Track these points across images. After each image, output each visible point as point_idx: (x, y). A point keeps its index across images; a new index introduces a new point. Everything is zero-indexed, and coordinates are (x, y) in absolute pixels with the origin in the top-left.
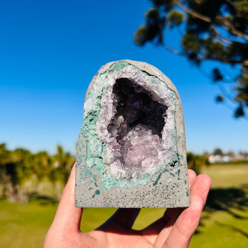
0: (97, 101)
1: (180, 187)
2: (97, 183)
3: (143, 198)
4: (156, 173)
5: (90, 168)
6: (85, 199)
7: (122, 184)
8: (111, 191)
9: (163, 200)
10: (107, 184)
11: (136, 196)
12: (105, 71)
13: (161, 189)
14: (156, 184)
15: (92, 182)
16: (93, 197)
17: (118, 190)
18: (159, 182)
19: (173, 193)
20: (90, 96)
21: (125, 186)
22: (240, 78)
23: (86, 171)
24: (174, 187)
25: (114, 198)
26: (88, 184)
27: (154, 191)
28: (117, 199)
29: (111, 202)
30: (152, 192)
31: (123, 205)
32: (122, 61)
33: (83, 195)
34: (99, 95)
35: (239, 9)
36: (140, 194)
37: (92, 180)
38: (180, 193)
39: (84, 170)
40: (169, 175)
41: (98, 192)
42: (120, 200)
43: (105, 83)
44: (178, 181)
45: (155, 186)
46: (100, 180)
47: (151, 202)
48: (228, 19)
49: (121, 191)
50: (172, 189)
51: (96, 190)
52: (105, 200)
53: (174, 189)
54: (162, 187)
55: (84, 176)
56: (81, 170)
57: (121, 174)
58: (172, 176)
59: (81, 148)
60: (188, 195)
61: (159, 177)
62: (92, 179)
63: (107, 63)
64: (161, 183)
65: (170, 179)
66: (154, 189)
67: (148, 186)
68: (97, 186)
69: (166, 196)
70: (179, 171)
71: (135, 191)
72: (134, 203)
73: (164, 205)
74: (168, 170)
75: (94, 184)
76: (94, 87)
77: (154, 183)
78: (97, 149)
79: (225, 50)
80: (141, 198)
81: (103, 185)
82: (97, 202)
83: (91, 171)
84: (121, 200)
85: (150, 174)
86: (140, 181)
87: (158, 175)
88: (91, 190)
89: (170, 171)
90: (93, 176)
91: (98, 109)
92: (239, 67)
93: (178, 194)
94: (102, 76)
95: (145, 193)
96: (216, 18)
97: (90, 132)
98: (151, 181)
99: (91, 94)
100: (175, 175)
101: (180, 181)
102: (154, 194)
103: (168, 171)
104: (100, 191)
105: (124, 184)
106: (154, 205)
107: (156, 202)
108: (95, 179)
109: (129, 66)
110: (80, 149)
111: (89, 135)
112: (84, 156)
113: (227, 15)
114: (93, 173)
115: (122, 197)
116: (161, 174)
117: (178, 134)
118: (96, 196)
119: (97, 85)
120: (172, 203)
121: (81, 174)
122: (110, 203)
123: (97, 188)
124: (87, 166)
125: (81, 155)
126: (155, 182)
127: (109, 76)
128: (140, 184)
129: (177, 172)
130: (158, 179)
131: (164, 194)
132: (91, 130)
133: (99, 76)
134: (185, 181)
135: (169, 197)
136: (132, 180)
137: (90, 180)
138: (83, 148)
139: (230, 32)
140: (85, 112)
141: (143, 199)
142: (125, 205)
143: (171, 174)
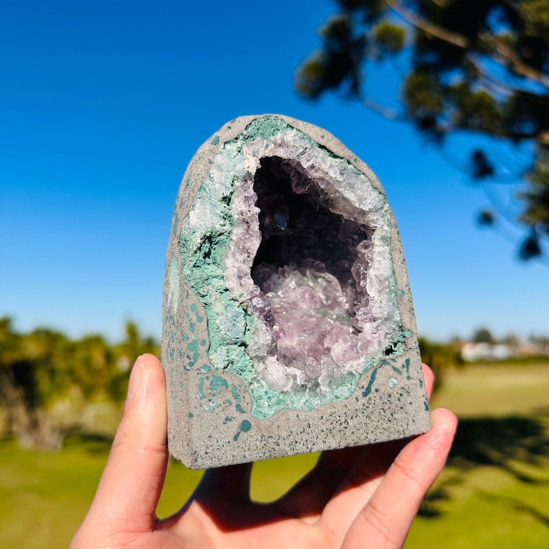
0: (223, 209)
1: (411, 393)
2: (243, 405)
3: (346, 425)
4: (366, 371)
5: (221, 371)
6: (216, 448)
7: (299, 400)
8: (276, 420)
9: (385, 426)
10: (267, 405)
11: (332, 424)
12: (235, 137)
13: (378, 402)
14: (368, 394)
15: (231, 404)
16: (236, 438)
17: (292, 415)
18: (373, 389)
19: (401, 408)
20: (205, 194)
21: (305, 403)
22: (531, 171)
23: (211, 379)
24: (401, 395)
25: (284, 434)
26: (221, 408)
27: (365, 407)
28: (291, 437)
29: (278, 445)
30: (363, 410)
31: (305, 448)
32: (272, 118)
33: (210, 437)
34: (227, 193)
35: (530, 18)
36: (339, 418)
37: (229, 399)
38: (413, 405)
39: (207, 378)
40: (392, 372)
41: (246, 426)
42: (298, 438)
43: (238, 166)
44: (408, 382)
45: (368, 397)
46: (247, 397)
47: (361, 431)
48: (506, 41)
49: (298, 416)
50: (399, 400)
51: (242, 420)
52: (265, 443)
53: (402, 398)
54: (381, 398)
55: (209, 391)
56: (200, 376)
57: (295, 377)
58: (395, 374)
59: (194, 324)
60: (427, 409)
61: (373, 378)
62: (229, 396)
63: (237, 117)
64: (377, 390)
65: (394, 380)
66: (366, 404)
67: (354, 398)
68: (243, 412)
69: (389, 415)
70: (408, 361)
71: (329, 412)
72: (327, 439)
73: (387, 434)
74: (388, 360)
75: (234, 409)
76: (211, 172)
77: (364, 390)
78: (234, 325)
79: (500, 110)
80: (342, 426)
81: (255, 406)
82: (246, 449)
83: (224, 377)
84: (300, 437)
85: (354, 372)
86: (337, 391)
87: (369, 374)
88: (229, 423)
89: (392, 363)
90: (230, 389)
91: (228, 228)
92: (530, 147)
93: (409, 408)
94: (228, 146)
95: (349, 413)
96: (479, 38)
97: (213, 283)
98: (358, 388)
99: (207, 190)
100: (401, 369)
101: (412, 381)
102: (366, 414)
103: (389, 364)
104: (252, 423)
105: (302, 401)
106: (369, 437)
107: (371, 429)
108: (236, 397)
109: (290, 131)
110: (192, 325)
111: (210, 292)
112: (203, 343)
113: (503, 31)
114: (230, 383)
115: (302, 430)
116: (375, 372)
117: (399, 286)
118: (243, 435)
119: (219, 168)
120: (401, 429)
121: (200, 388)
122: (276, 448)
123: (244, 417)
124: (213, 366)
125: (195, 341)
126: (367, 389)
127: (245, 148)
128: (336, 397)
129: (405, 364)
130: (371, 383)
131: (385, 412)
132: (215, 279)
133: (222, 146)
134: (421, 382)
135: (395, 416)
136: (320, 390)
137: (223, 399)
138: (198, 324)
139: (511, 70)
140: (196, 233)
141: (346, 428)
142: (309, 446)
143: (395, 369)
